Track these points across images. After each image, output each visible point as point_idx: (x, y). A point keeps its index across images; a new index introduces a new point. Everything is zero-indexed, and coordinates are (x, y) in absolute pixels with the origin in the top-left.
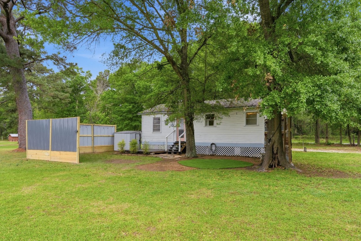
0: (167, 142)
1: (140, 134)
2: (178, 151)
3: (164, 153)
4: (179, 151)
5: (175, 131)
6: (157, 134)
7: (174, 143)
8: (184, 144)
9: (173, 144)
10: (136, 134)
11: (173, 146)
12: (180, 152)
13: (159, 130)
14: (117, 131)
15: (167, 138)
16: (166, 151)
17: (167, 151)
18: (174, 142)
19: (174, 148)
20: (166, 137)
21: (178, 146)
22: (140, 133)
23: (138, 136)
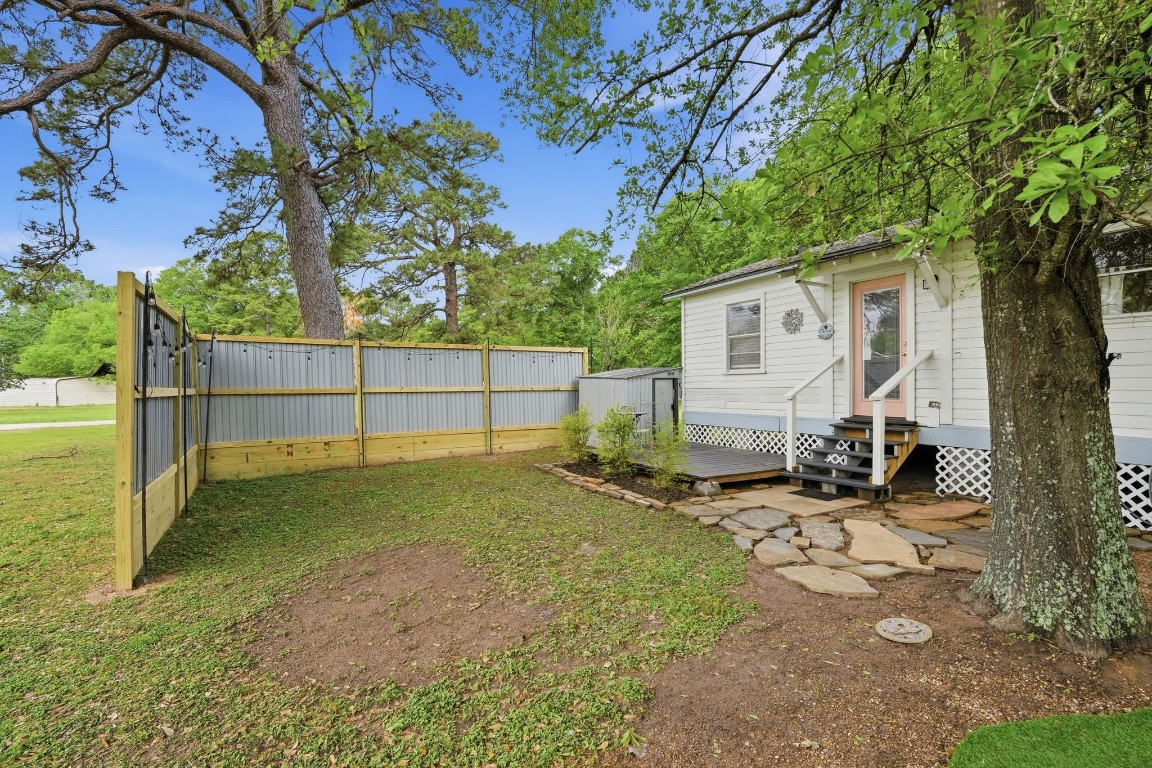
0: (795, 418)
1: (675, 381)
2: (867, 477)
3: (780, 479)
4: (878, 478)
5: (841, 361)
6: (745, 381)
7: (837, 427)
8: (902, 433)
9: (830, 432)
10: (657, 382)
11: (831, 441)
12: (879, 492)
13: (755, 359)
14: (591, 371)
15: (793, 398)
16: (789, 468)
17: (796, 470)
18: (838, 419)
19: (837, 459)
20: (790, 394)
21: (869, 446)
22: (675, 376)
23: (665, 387)
